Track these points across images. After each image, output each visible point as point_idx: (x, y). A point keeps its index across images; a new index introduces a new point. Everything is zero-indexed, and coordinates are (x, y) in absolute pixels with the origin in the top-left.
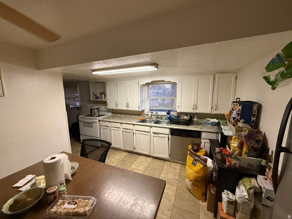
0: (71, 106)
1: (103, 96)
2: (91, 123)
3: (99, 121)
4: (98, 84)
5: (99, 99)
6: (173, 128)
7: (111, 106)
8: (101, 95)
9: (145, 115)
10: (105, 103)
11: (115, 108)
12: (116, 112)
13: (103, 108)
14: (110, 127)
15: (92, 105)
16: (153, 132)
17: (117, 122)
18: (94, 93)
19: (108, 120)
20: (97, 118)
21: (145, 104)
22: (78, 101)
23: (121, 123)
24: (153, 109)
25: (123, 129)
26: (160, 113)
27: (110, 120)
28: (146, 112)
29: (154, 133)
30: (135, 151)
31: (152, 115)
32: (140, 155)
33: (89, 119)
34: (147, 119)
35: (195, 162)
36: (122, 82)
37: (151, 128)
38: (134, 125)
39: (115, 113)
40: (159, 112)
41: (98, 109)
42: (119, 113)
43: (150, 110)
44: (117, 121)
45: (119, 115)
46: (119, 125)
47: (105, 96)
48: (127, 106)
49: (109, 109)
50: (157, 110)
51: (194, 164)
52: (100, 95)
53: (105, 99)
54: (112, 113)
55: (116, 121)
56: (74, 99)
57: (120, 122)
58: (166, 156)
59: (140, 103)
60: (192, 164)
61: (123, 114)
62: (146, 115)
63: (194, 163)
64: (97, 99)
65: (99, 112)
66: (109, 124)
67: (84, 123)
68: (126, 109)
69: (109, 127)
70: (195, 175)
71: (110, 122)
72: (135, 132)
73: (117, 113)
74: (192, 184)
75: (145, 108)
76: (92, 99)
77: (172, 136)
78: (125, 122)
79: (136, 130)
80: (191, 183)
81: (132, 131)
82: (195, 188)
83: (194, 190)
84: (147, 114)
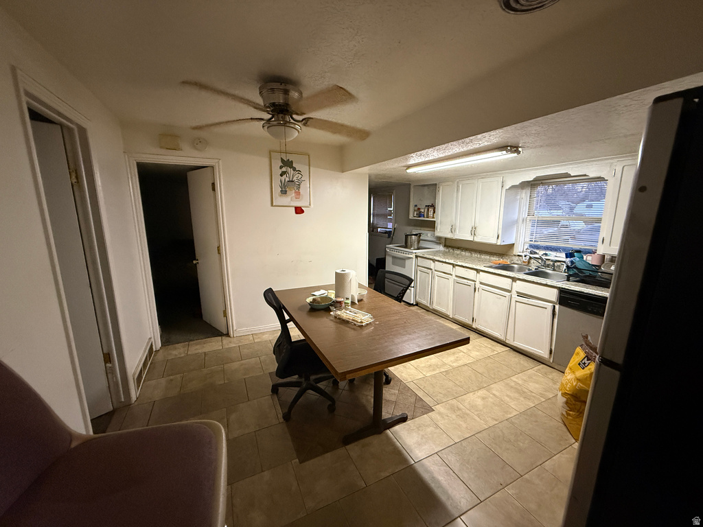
0: (379, 229)
1: (431, 210)
2: (404, 259)
3: (417, 257)
4: (426, 188)
5: (424, 217)
6: (566, 288)
7: (443, 231)
8: (428, 210)
9: (515, 255)
10: (432, 225)
11: (449, 236)
12: (452, 245)
13: (429, 235)
14: (433, 270)
15: (411, 228)
16: (517, 292)
17: (445, 263)
18: (416, 206)
19: (431, 257)
20: (414, 251)
21: (517, 231)
22: (390, 220)
23: (454, 266)
24: (536, 243)
25: (456, 276)
26: (553, 256)
27: (435, 258)
28: (518, 250)
29: (520, 294)
30: (474, 326)
31: (530, 258)
32: (484, 336)
33: (401, 253)
34: (516, 266)
35: (586, 362)
36: (468, 182)
37: (514, 283)
38: (478, 271)
39: (450, 247)
40: (551, 252)
41: (419, 235)
42: (458, 248)
43: (531, 246)
44: (447, 261)
45: (458, 252)
46: (448, 268)
47: (434, 212)
48: (474, 231)
49: (439, 238)
50: (547, 248)
51: (582, 365)
52: (426, 210)
53: (433, 218)
54: (445, 246)
55: (444, 260)
56: (385, 216)
57: (452, 261)
58: (543, 353)
59: (501, 227)
60: (579, 364)
61: (466, 249)
62: (517, 257)
63: (584, 363)
64: (419, 217)
65: (419, 242)
66: (432, 265)
67: (394, 257)
68: (470, 238)
69: (431, 269)
70: (576, 385)
71: (434, 260)
72: (478, 285)
73: (453, 248)
74: (567, 403)
75: (516, 239)
76: (411, 217)
77: (562, 307)
78: (460, 264)
79: (481, 283)
80: (565, 399)
81: (473, 283)
82: (571, 412)
83: (569, 417)
84: (518, 255)
